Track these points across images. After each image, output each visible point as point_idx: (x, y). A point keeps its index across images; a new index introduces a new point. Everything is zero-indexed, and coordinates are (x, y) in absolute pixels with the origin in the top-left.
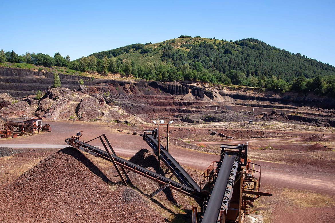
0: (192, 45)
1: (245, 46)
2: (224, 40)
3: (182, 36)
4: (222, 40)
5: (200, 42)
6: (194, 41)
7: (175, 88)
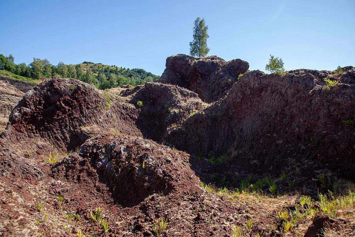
0: (98, 70)
1: (142, 73)
2: (123, 68)
3: (85, 62)
4: (121, 68)
5: (104, 68)
6: (98, 67)
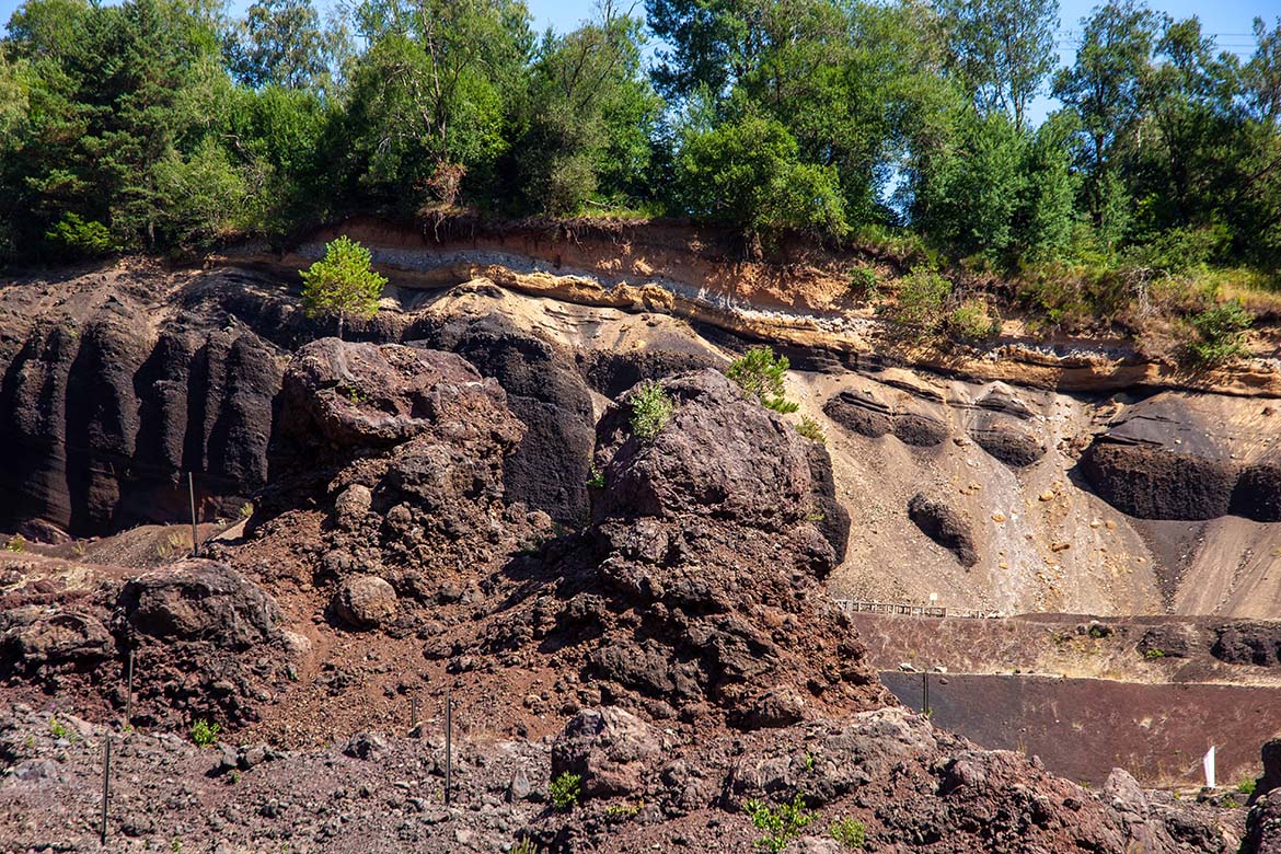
7: (48, 387)
